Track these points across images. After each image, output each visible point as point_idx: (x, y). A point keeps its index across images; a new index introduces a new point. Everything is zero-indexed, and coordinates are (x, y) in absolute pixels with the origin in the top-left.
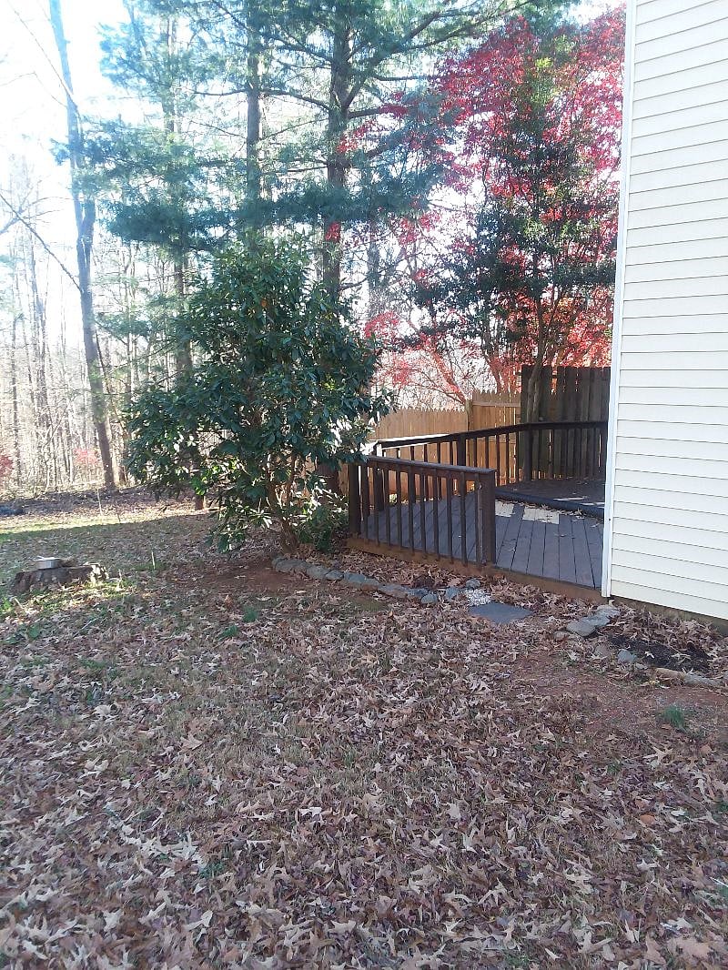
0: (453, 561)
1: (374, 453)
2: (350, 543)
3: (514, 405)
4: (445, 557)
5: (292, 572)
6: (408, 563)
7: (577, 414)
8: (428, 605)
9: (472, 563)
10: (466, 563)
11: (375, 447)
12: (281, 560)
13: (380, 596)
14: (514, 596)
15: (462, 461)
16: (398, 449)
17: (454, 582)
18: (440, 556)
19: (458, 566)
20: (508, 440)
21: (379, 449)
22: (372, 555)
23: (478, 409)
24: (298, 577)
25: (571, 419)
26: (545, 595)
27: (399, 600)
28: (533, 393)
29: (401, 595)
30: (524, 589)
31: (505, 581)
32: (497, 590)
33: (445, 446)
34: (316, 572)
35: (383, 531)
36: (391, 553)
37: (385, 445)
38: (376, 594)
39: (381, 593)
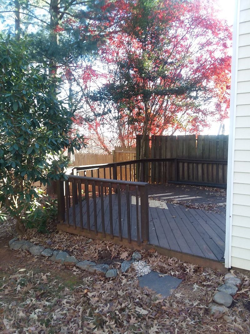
0: (122, 239)
1: (72, 173)
2: (58, 226)
3: (133, 152)
4: (117, 237)
5: (20, 250)
6: (93, 240)
7: (160, 155)
8: (111, 279)
9: (135, 241)
10: (130, 241)
11: (73, 170)
12: (15, 241)
13: (77, 270)
14: (164, 265)
15: (115, 178)
16: (85, 171)
17: (124, 255)
18: (114, 236)
19: (125, 243)
20: (130, 167)
21: (75, 171)
22: (72, 234)
23: (118, 154)
24: (24, 254)
25: (158, 157)
26: (185, 264)
27: (90, 273)
28: (143, 146)
29: (91, 270)
30: (170, 260)
31: (156, 254)
32: (153, 262)
33: (107, 169)
34: (35, 250)
35: (78, 219)
36: (83, 234)
37: (78, 169)
38: (74, 269)
39: (77, 268)
